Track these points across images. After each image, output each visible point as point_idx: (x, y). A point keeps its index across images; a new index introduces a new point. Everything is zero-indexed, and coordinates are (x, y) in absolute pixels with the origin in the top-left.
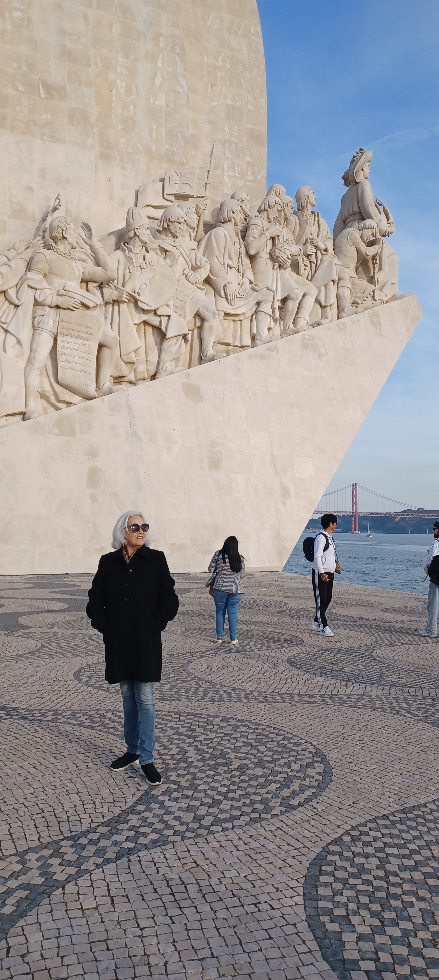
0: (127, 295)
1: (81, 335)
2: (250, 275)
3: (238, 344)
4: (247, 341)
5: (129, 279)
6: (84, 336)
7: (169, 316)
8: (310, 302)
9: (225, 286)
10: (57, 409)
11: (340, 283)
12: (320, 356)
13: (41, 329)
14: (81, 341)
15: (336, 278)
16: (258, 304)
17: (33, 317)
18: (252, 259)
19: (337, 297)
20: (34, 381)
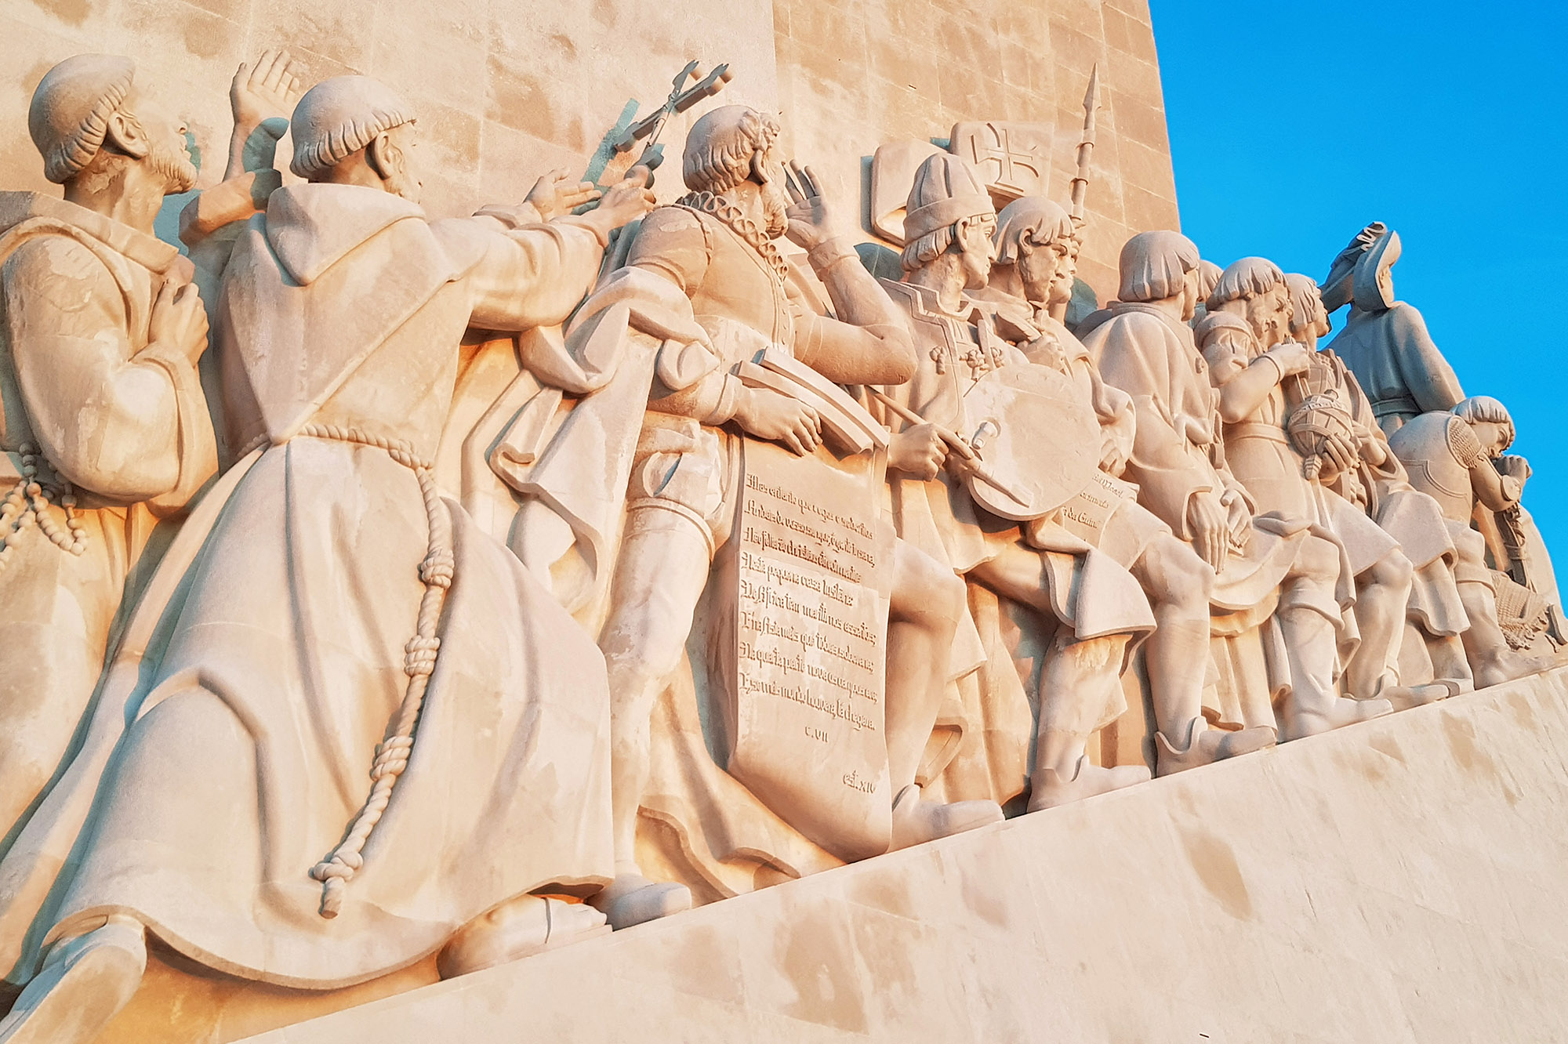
0: (940, 449)
1: (831, 555)
3: (1241, 719)
4: (1265, 713)
5: (938, 394)
6: (844, 560)
7: (1080, 557)
10: (709, 892)
11: (1460, 571)
13: (673, 506)
14: (832, 580)
15: (1454, 550)
16: (1288, 581)
17: (640, 450)
18: (1230, 434)
19: (1465, 609)
20: (640, 733)
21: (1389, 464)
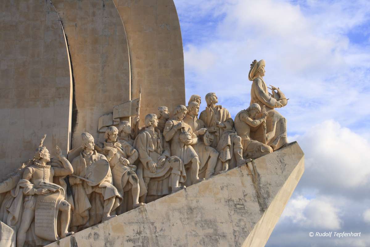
0: (80, 180)
2: (167, 153)
3: (159, 194)
4: (165, 191)
5: (82, 171)
8: (213, 161)
9: (147, 163)
11: (235, 146)
13: (26, 208)
15: (230, 143)
16: (171, 169)
17: (24, 203)
18: (170, 142)
19: (234, 155)
20: (22, 236)
21: (225, 127)
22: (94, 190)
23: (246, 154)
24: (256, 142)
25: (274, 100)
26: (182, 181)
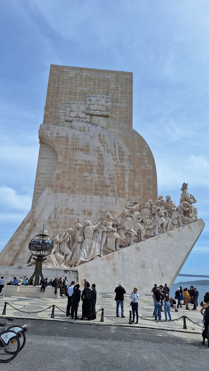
0: (122, 227)
2: (153, 219)
3: (150, 235)
4: (153, 235)
5: (123, 224)
6: (113, 238)
7: (132, 231)
8: (170, 223)
9: (146, 222)
10: (107, 254)
12: (173, 238)
13: (104, 237)
15: (177, 217)
16: (155, 226)
17: (102, 234)
18: (154, 215)
19: (178, 222)
20: (102, 248)
21: (174, 210)
22: (127, 232)
23: (183, 222)
24: (186, 217)
25: (192, 200)
26: (159, 231)
